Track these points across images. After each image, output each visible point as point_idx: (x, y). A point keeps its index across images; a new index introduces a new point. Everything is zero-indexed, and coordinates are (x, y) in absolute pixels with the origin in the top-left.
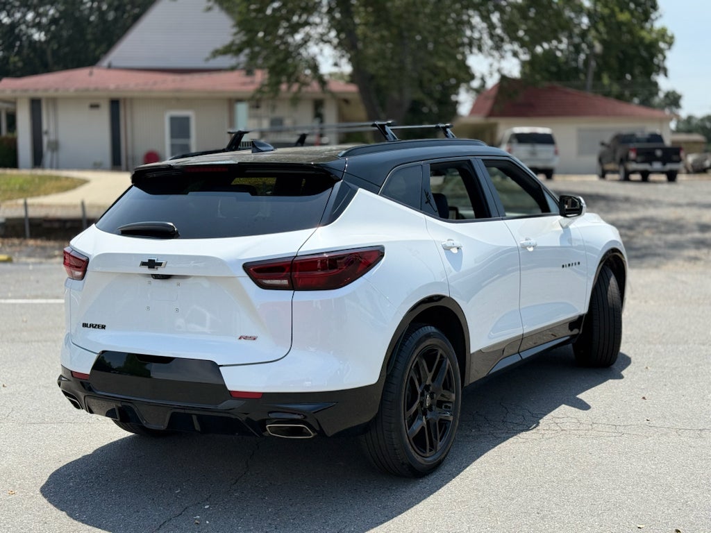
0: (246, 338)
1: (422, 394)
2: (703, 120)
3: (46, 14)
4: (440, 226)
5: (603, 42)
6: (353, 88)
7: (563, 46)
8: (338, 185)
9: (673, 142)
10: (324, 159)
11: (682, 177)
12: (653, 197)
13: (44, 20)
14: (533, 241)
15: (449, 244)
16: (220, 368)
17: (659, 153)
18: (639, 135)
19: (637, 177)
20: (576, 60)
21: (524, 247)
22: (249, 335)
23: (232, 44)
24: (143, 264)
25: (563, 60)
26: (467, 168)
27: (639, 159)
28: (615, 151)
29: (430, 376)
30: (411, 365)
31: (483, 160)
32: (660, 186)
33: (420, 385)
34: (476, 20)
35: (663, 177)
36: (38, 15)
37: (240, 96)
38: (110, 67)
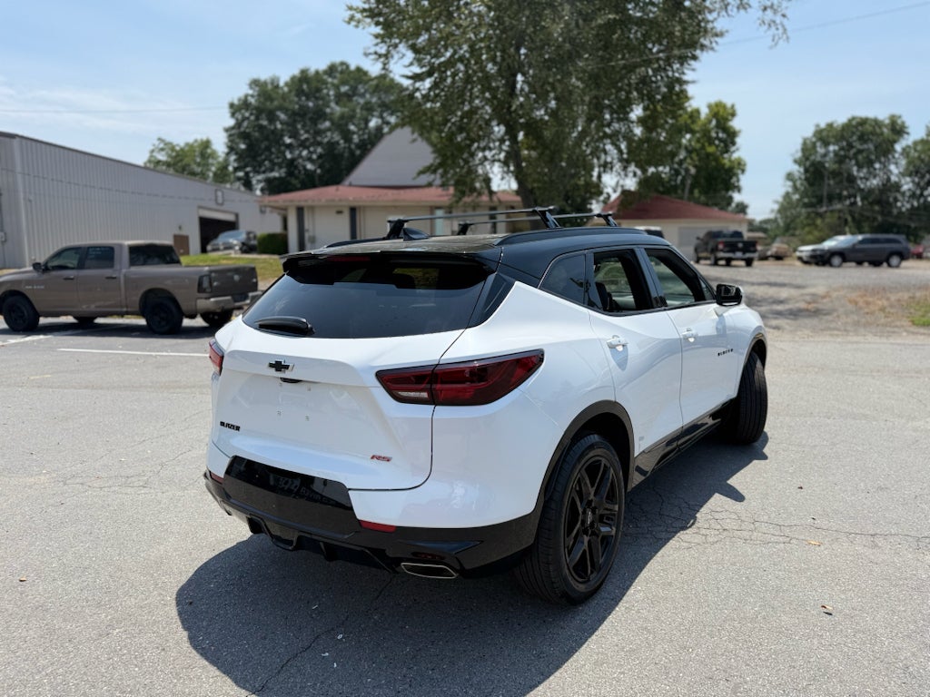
0: (379, 458)
1: (584, 512)
2: (761, 222)
3: (315, 152)
4: (606, 322)
5: (695, 166)
6: (518, 199)
7: (667, 169)
8: (491, 278)
9: (749, 238)
10: (478, 248)
11: (756, 263)
12: (739, 278)
13: (314, 157)
14: (694, 332)
15: (614, 341)
16: (350, 492)
17: (740, 245)
18: (725, 231)
19: (722, 262)
20: (676, 180)
21: (686, 338)
22: (383, 455)
23: (432, 165)
24: (271, 365)
25: (667, 179)
26: (630, 257)
27: (727, 249)
28: (706, 244)
29: (592, 491)
30: (573, 484)
31: (645, 249)
32: (741, 270)
33: (581, 502)
34: (609, 147)
35: (743, 263)
36: (310, 152)
37: (438, 204)
38: (350, 185)
